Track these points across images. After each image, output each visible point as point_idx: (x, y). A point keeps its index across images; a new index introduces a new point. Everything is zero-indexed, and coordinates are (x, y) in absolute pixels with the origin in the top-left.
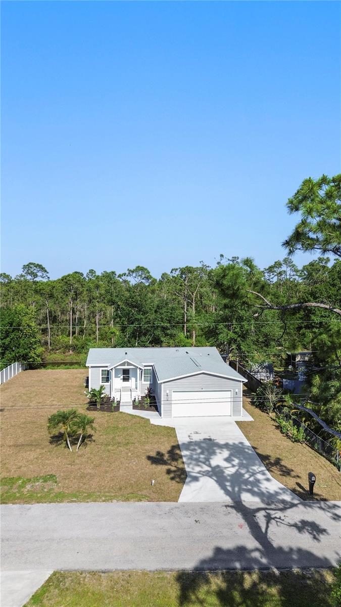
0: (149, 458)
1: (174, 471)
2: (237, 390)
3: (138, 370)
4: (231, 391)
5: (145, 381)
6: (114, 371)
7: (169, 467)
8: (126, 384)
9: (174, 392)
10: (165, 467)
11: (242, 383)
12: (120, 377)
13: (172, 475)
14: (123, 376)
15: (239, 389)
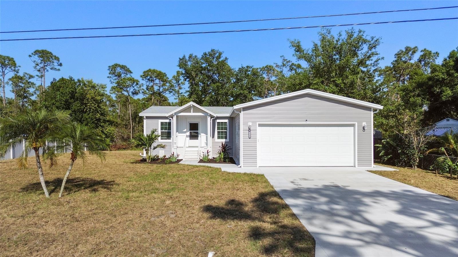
2: (364, 124)
3: (209, 119)
4: (353, 125)
5: (219, 138)
6: (175, 118)
8: (194, 142)
9: (260, 125)
11: (372, 113)
12: (185, 132)
14: (191, 133)
15: (368, 122)
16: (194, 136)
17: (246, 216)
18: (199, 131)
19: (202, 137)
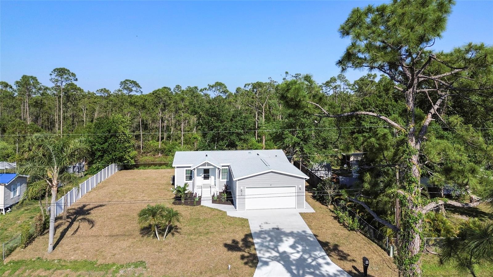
0: (226, 245)
1: (248, 257)
2: (300, 186)
3: (217, 170)
4: (295, 187)
5: (222, 179)
6: (196, 170)
7: (243, 253)
8: (207, 181)
9: (247, 188)
10: (240, 254)
11: (304, 180)
12: (201, 176)
13: (246, 260)
14: (204, 175)
15: (302, 185)
16: (207, 177)
17: (239, 249)
18: (210, 174)
19: (212, 178)
